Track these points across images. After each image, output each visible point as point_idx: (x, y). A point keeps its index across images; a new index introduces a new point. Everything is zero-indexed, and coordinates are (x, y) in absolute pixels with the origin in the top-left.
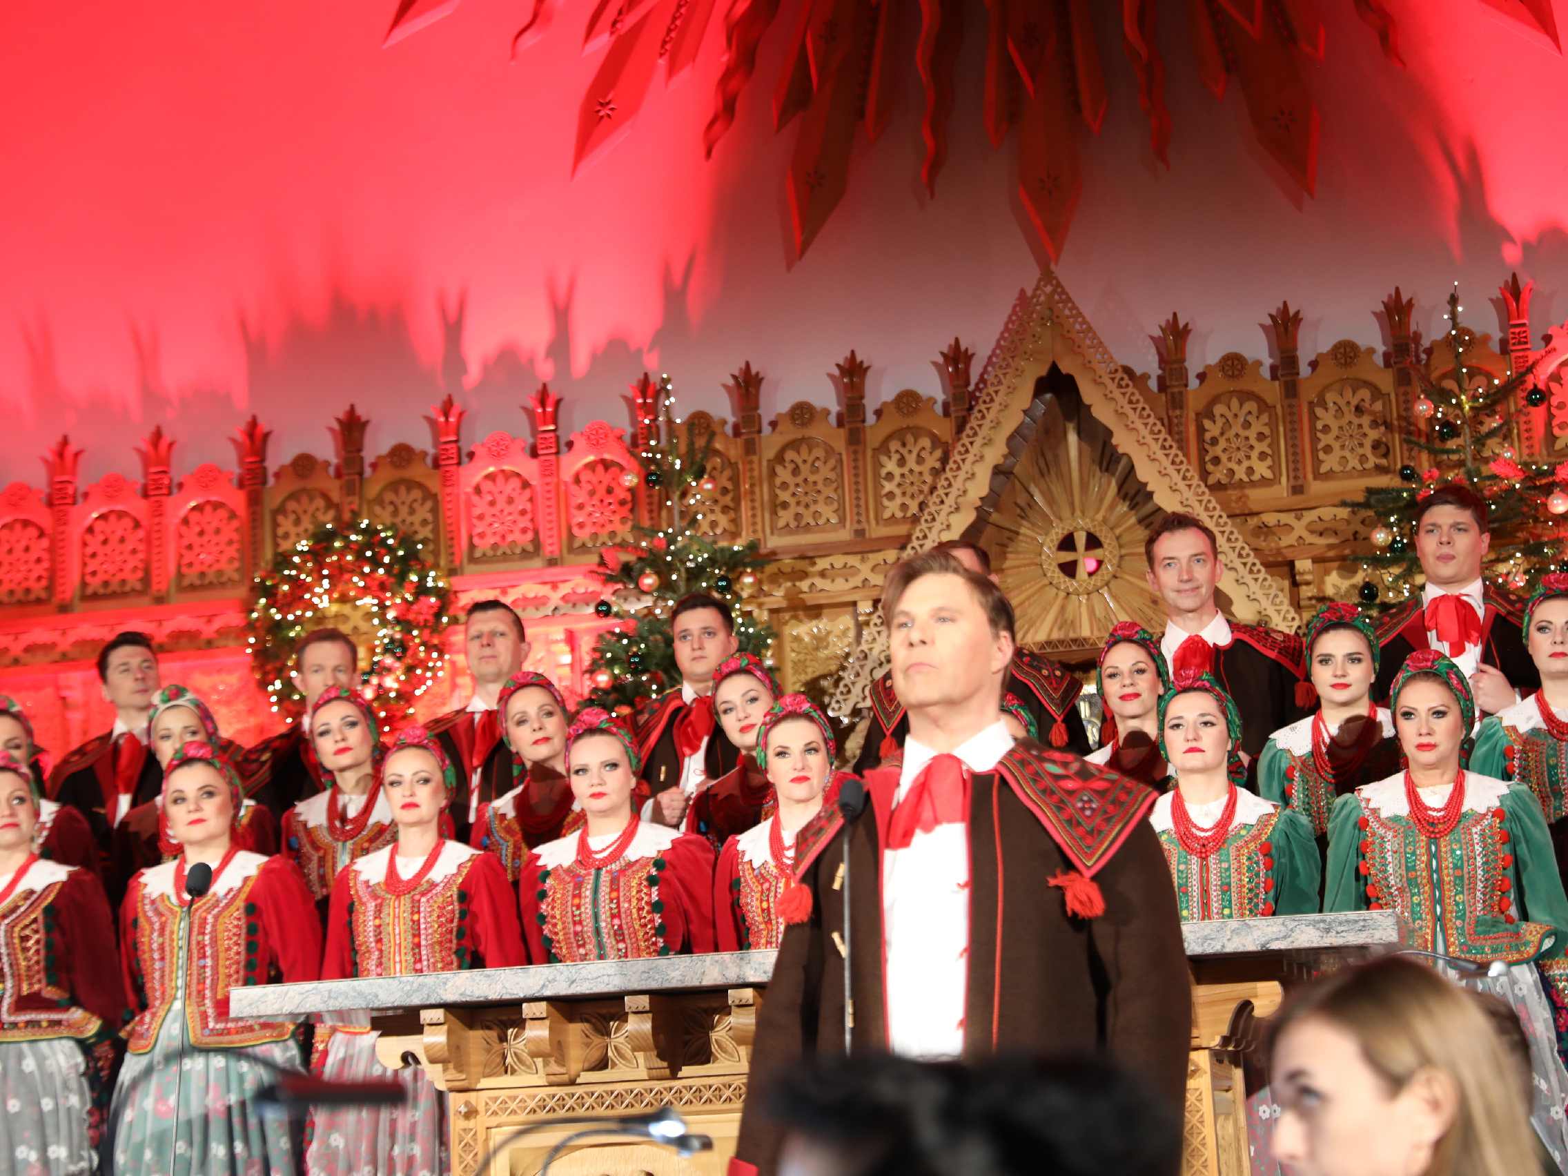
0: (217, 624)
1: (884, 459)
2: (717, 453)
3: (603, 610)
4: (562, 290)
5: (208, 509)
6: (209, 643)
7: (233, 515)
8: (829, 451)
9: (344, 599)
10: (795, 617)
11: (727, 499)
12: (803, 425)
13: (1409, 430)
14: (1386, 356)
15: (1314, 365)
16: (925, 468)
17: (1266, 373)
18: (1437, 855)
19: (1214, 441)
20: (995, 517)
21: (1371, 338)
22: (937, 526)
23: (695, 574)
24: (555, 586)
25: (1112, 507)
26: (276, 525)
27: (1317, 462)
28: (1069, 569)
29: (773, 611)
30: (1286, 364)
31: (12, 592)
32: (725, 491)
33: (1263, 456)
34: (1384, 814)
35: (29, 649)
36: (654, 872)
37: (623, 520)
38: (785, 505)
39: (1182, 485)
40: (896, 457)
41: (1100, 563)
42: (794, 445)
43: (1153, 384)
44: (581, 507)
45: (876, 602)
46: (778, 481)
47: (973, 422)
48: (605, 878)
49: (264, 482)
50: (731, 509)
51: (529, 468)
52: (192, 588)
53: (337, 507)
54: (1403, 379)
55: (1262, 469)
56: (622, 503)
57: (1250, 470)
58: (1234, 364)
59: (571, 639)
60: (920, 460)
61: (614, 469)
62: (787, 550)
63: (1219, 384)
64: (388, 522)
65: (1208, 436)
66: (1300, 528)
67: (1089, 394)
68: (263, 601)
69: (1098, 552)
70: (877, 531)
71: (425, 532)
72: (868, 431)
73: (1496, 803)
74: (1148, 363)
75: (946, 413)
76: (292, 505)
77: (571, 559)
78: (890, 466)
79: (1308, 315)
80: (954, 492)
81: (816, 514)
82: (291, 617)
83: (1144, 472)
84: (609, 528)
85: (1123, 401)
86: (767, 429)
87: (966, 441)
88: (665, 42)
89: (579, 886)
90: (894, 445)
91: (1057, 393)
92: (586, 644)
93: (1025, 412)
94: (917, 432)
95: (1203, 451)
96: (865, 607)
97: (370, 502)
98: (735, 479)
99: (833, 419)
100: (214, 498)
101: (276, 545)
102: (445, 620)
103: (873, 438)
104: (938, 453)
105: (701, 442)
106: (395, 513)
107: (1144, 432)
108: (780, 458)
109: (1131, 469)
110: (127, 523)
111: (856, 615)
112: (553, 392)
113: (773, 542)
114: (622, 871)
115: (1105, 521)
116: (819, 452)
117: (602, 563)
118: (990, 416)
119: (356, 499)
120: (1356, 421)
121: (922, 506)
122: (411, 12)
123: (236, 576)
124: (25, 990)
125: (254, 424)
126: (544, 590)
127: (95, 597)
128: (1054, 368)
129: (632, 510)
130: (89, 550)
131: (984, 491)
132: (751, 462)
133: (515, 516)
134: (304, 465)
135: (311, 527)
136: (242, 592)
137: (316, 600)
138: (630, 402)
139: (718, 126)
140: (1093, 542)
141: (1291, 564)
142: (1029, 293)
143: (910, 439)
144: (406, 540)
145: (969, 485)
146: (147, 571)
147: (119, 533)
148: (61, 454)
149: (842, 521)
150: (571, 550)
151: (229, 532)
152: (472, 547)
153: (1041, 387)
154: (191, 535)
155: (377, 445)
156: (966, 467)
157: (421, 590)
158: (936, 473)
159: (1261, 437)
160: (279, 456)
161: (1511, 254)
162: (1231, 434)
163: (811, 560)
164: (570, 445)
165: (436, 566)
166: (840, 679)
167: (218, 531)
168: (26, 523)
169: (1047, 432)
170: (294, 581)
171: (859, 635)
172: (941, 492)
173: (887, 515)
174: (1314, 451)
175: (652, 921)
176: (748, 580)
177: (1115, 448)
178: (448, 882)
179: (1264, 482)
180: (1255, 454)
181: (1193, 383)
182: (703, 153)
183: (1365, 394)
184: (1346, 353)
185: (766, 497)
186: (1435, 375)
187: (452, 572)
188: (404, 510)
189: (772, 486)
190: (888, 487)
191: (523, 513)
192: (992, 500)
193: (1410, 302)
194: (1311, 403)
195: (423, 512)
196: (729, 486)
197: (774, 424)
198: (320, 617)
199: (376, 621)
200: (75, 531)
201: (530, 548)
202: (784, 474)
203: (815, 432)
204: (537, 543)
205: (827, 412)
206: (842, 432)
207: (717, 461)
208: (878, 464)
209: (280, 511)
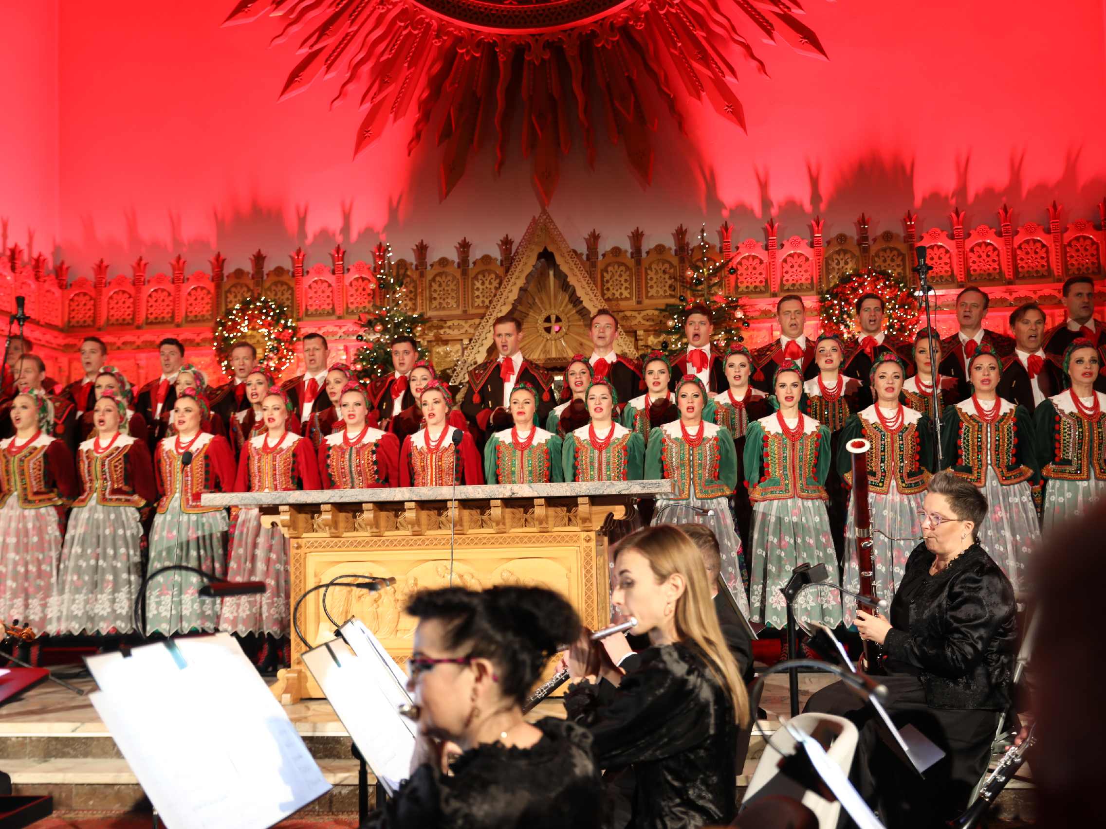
0: (202, 336)
1: (476, 282)
2: (408, 276)
3: (360, 338)
4: (347, 206)
5: (199, 290)
6: (198, 344)
7: (209, 293)
8: (454, 278)
9: (254, 329)
10: (438, 344)
11: (412, 295)
12: (444, 266)
13: (683, 280)
14: (676, 251)
15: (648, 253)
16: (492, 287)
17: (629, 255)
19: (608, 281)
20: (519, 308)
21: (670, 243)
22: (496, 310)
23: (397, 325)
24: (340, 327)
25: (566, 306)
26: (227, 297)
27: (647, 292)
28: (548, 330)
29: (429, 342)
30: (636, 252)
31: (117, 320)
32: (411, 292)
33: (626, 288)
34: (672, 437)
35: (124, 343)
36: (374, 448)
37: (369, 302)
38: (435, 299)
39: (594, 298)
40: (480, 281)
41: (561, 328)
42: (440, 274)
43: (584, 257)
44: (352, 295)
45: (471, 340)
46: (433, 289)
47: (512, 269)
48: (354, 450)
49: (222, 280)
50: (414, 299)
51: (331, 279)
52: (192, 321)
53: (252, 291)
54: (682, 260)
55: (626, 294)
56: (369, 295)
57: (621, 294)
58: (616, 251)
59: (346, 349)
60: (490, 283)
61: (366, 281)
62: (435, 317)
63: (610, 258)
64: (273, 297)
65: (605, 279)
66: (639, 318)
67: (559, 260)
68: (220, 328)
69: (560, 324)
70: (472, 311)
71: (288, 303)
72: (470, 272)
73: (715, 435)
74: (583, 249)
75: (502, 265)
76: (233, 289)
77: (347, 316)
78: (478, 284)
79: (646, 233)
80: (504, 297)
81: (448, 303)
82: (231, 335)
83: (580, 293)
84: (363, 305)
85: (572, 264)
86: (429, 268)
87: (509, 277)
88: (393, 108)
89: (343, 453)
90: (480, 277)
91: (547, 260)
92: (352, 351)
93: (534, 266)
94: (490, 272)
95: (603, 285)
96: (466, 342)
97: (265, 290)
98: (415, 287)
99: (456, 265)
100: (201, 285)
101: (227, 306)
102: (295, 339)
103: (472, 274)
104: (498, 281)
105: (402, 272)
106: (276, 295)
107: (580, 277)
108: (434, 280)
109: (574, 291)
110: (165, 293)
111: (462, 344)
112: (342, 249)
113: (430, 314)
114: (361, 448)
115: (563, 311)
116: (450, 278)
117: (360, 319)
118: (519, 267)
119: (260, 288)
120: (663, 276)
121: (490, 302)
122: (290, 89)
123: (209, 317)
124: (116, 486)
125: (219, 255)
126: (336, 329)
127: (151, 323)
128: (545, 249)
129: (373, 297)
130: (150, 304)
131: (516, 297)
132: (422, 281)
133: (325, 298)
134: (239, 273)
135: (241, 299)
136: (212, 324)
137: (242, 329)
138: (373, 254)
139: (413, 143)
140: (558, 320)
141: (635, 332)
142: (537, 218)
143: (486, 274)
144: (280, 306)
145: (509, 295)
146: (173, 313)
147: (162, 298)
148: (139, 264)
149: (458, 306)
150: (347, 313)
151: (207, 300)
152: (307, 310)
153: (540, 256)
154: (191, 300)
155: (269, 266)
156: (509, 287)
157: (285, 327)
158: (497, 289)
159: (626, 281)
160: (229, 269)
161: (725, 213)
162: (614, 279)
163: (445, 321)
164: (348, 270)
165: (292, 317)
166: (455, 370)
167: (203, 299)
168: (124, 292)
169: (542, 274)
170: (233, 320)
171: (463, 353)
172: (498, 296)
173: (476, 304)
174: (646, 287)
175: (373, 468)
176: (419, 329)
178: (289, 449)
179: (626, 299)
180: (623, 288)
181: (600, 258)
182: (406, 152)
183: (667, 266)
184: (660, 249)
185: (428, 295)
186: (694, 260)
187: (298, 320)
188: (279, 294)
189: (430, 291)
190: (477, 293)
191: (328, 297)
192: (518, 301)
193: (686, 230)
194: (646, 269)
195: (287, 295)
196: (414, 289)
197: (432, 266)
198: (244, 336)
199: (267, 339)
200: (144, 296)
201: (331, 311)
202: (435, 286)
203: (448, 269)
204: (333, 309)
205: (453, 262)
206: (459, 271)
207: (408, 279)
208: (473, 284)
209: (229, 291)
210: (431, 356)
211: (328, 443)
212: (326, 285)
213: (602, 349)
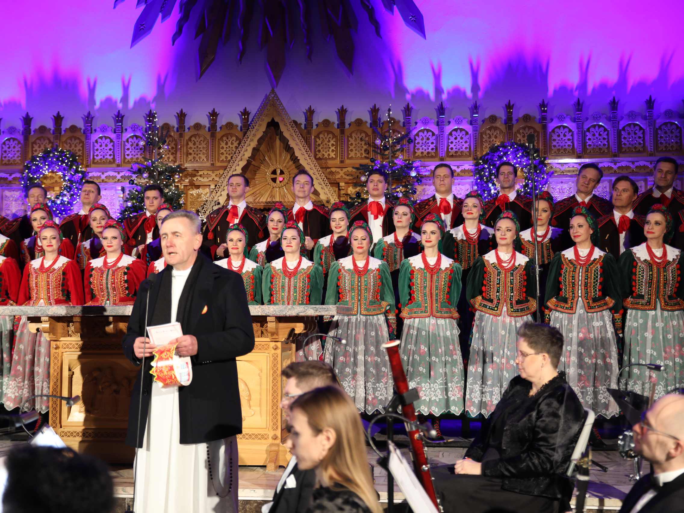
0: (13, 176)
1: (221, 142)
2: (171, 136)
3: (132, 182)
5: (12, 140)
6: (11, 182)
8: (205, 138)
11: (173, 151)
12: (198, 130)
13: (375, 146)
14: (370, 124)
15: (350, 125)
16: (233, 146)
17: (336, 126)
18: (360, 282)
19: (319, 145)
20: (252, 163)
21: (367, 118)
23: (160, 174)
24: (119, 173)
25: (288, 162)
26: (33, 147)
27: (348, 154)
28: (274, 180)
29: (184, 186)
30: (342, 124)
32: (172, 148)
33: (333, 151)
34: (346, 268)
36: (126, 271)
37: (141, 155)
38: (190, 154)
39: (308, 158)
40: (225, 142)
41: (283, 179)
42: (195, 135)
43: (303, 127)
46: (189, 146)
47: (248, 134)
48: (110, 272)
49: (30, 133)
50: (174, 154)
51: (113, 136)
52: (5, 164)
53: (52, 143)
54: (374, 132)
55: (332, 155)
56: (141, 149)
57: (329, 155)
58: (326, 123)
59: (123, 189)
60: (232, 144)
61: (139, 139)
62: (190, 168)
63: (321, 128)
64: (68, 149)
65: (317, 143)
66: (342, 173)
67: (283, 128)
68: (27, 171)
69: (283, 176)
70: (218, 164)
71: (80, 153)
72: (217, 134)
73: (378, 267)
74: (302, 120)
75: (241, 130)
76: (39, 141)
77: (124, 165)
78: (223, 144)
80: (241, 155)
82: (35, 176)
83: (298, 154)
84: (137, 156)
85: (292, 131)
86: (187, 130)
87: (245, 139)
89: (102, 274)
90: (225, 138)
91: (273, 127)
92: (127, 192)
93: (263, 132)
94: (232, 135)
95: (315, 148)
96: (212, 187)
97: (62, 142)
98: (176, 145)
99: (207, 129)
100: (14, 137)
101: (33, 153)
103: (218, 136)
104: (238, 142)
105: (165, 133)
106: (70, 146)
107: (298, 141)
108: (190, 139)
109: (294, 152)
111: (210, 189)
113: (186, 165)
114: (116, 270)
115: (286, 166)
116: (202, 139)
117: (133, 168)
118: (253, 132)
119: (58, 141)
120: (360, 143)
121: (231, 158)
125: (28, 115)
126: (115, 174)
128: (273, 120)
129: (144, 152)
131: (250, 155)
132: (181, 140)
133: (108, 151)
134: (43, 129)
135: (44, 149)
136: (20, 167)
137: (43, 172)
138: (145, 118)
139: (177, 35)
140: (282, 173)
141: (338, 184)
142: (268, 96)
143: (229, 137)
144: (73, 155)
145: (245, 153)
149: (207, 160)
150: (124, 162)
151: (17, 148)
152: (94, 159)
153: (269, 125)
154: (6, 148)
155: (66, 125)
156: (245, 147)
157: (76, 171)
158: (237, 148)
159: (333, 145)
160: (35, 125)
161: (408, 97)
162: (324, 143)
164: (126, 130)
165: (82, 164)
166: (204, 208)
167: (14, 147)
169: (270, 138)
170: (37, 165)
171: (210, 195)
172: (237, 154)
173: (221, 159)
174: (348, 150)
175: (124, 285)
176: (177, 176)
177: (289, 145)
178: (59, 269)
179: (332, 159)
180: (331, 150)
181: (315, 127)
182: (171, 42)
183: (364, 135)
184: (359, 122)
185: (185, 151)
186: (384, 131)
187: (87, 166)
188: (73, 146)
189: (187, 148)
190: (222, 151)
191: (110, 149)
192: (252, 158)
193: (378, 109)
194: (348, 136)
195: (79, 147)
196: (174, 147)
197: (189, 129)
199: (62, 180)
201: (112, 161)
202: (191, 144)
203: (201, 132)
204: (114, 160)
205: (205, 127)
206: (209, 133)
207: (170, 139)
208: (219, 144)
209: (34, 143)
211: (92, 265)
212: (108, 140)
213: (301, 200)
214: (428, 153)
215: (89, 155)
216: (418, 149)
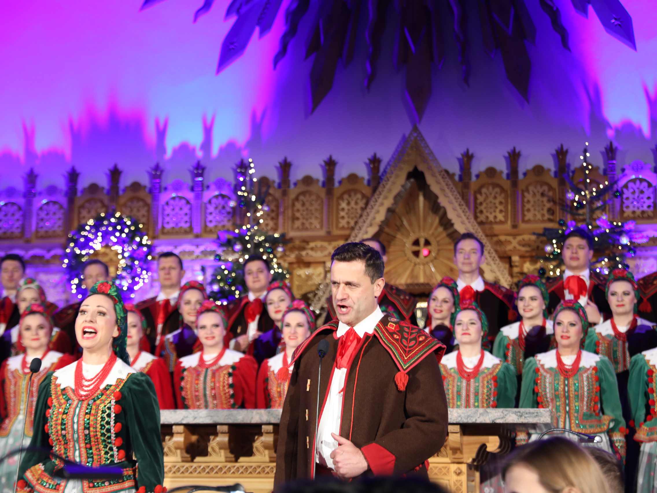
0: (52, 253)
1: (341, 202)
2: (270, 194)
3: (218, 258)
4: (209, 121)
5: (52, 204)
6: (48, 261)
8: (318, 197)
9: (107, 246)
10: (299, 267)
11: (273, 215)
12: (308, 185)
13: (563, 204)
14: (555, 172)
15: (525, 174)
16: (358, 207)
17: (504, 176)
18: (568, 385)
19: (481, 204)
20: (387, 230)
21: (550, 164)
22: (362, 232)
23: (258, 246)
24: (197, 246)
25: (436, 229)
26: (79, 213)
27: (524, 215)
29: (291, 264)
30: (513, 173)
32: (273, 211)
33: (501, 211)
34: (546, 367)
36: (231, 371)
37: (229, 221)
38: (298, 219)
39: (466, 221)
40: (346, 202)
41: (430, 252)
42: (303, 193)
43: (457, 178)
44: (211, 213)
46: (295, 208)
47: (380, 189)
48: (210, 373)
49: (76, 194)
50: (275, 219)
51: (190, 195)
52: (42, 237)
53: (107, 206)
54: (562, 183)
55: (501, 217)
56: (229, 213)
57: (495, 217)
58: (491, 172)
59: (203, 270)
60: (356, 203)
61: (226, 199)
62: (298, 238)
63: (484, 179)
64: (128, 214)
65: (478, 201)
66: (515, 243)
67: (430, 180)
68: (72, 244)
69: (429, 247)
70: (336, 232)
71: (144, 220)
72: (335, 190)
73: (594, 364)
74: (455, 169)
75: (369, 184)
76: (87, 205)
77: (205, 235)
78: (344, 205)
79: (524, 153)
80: (370, 218)
81: (311, 224)
82: (83, 253)
83: (451, 215)
84: (222, 224)
85: (444, 184)
86: (292, 186)
87: (376, 197)
89: (198, 375)
90: (346, 196)
91: (416, 179)
92: (210, 272)
93: (402, 186)
94: (356, 191)
95: (476, 208)
97: (121, 205)
98: (278, 207)
99: (320, 184)
100: (54, 200)
101: (79, 221)
102: (150, 258)
103: (337, 193)
104: (364, 201)
105: (264, 189)
106: (132, 211)
107: (452, 198)
108: (297, 199)
109: (445, 213)
110: (16, 208)
111: (325, 267)
112: (202, 164)
113: (292, 234)
114: (217, 370)
115: (433, 234)
116: (314, 197)
117: (218, 238)
118: (387, 187)
119: (115, 203)
120: (541, 199)
121: (356, 223)
123: (61, 234)
125: (73, 169)
126: (193, 248)
128: (416, 169)
129: (233, 217)
131: (383, 219)
132: (285, 200)
133: (183, 216)
134: (94, 188)
135: (94, 215)
136: (62, 240)
137: (94, 246)
138: (235, 171)
139: (279, 57)
140: (427, 243)
141: (510, 258)
142: (407, 136)
143: (352, 194)
144: (135, 223)
145: (376, 215)
146: (23, 229)
147: (12, 212)
149: (322, 227)
150: (205, 232)
151: (60, 214)
152: (163, 227)
153: (410, 176)
154: (43, 215)
155: (126, 181)
156: (376, 208)
157: (140, 245)
158: (363, 209)
159: (501, 203)
160: (83, 183)
161: (610, 133)
162: (488, 201)
163: (307, 243)
164: (208, 187)
165: (147, 235)
166: (316, 294)
167: (54, 214)
169: (411, 195)
170: (86, 237)
171: (325, 277)
172: (364, 217)
173: (341, 226)
174: (523, 211)
175: (229, 392)
176: (280, 249)
177: (439, 204)
179: (501, 222)
180: (498, 210)
181: (474, 178)
182: (272, 66)
183: (545, 188)
184: (539, 170)
185: (290, 215)
186: (575, 182)
187: (154, 238)
188: (135, 210)
189: (293, 210)
190: (342, 214)
191: (186, 214)
192: (386, 223)
193: (567, 151)
194: (523, 191)
195: (144, 211)
196: (275, 209)
197: (295, 184)
198: (96, 253)
199: (120, 257)
201: (188, 230)
202: (298, 205)
203: (312, 188)
204: (191, 228)
205: (318, 180)
206: (324, 190)
207: (270, 198)
208: (338, 204)
209: (82, 207)
210: (291, 279)
211: (182, 365)
212: (183, 202)
213: (467, 275)
214: (643, 212)
215: (156, 223)
216: (627, 207)
